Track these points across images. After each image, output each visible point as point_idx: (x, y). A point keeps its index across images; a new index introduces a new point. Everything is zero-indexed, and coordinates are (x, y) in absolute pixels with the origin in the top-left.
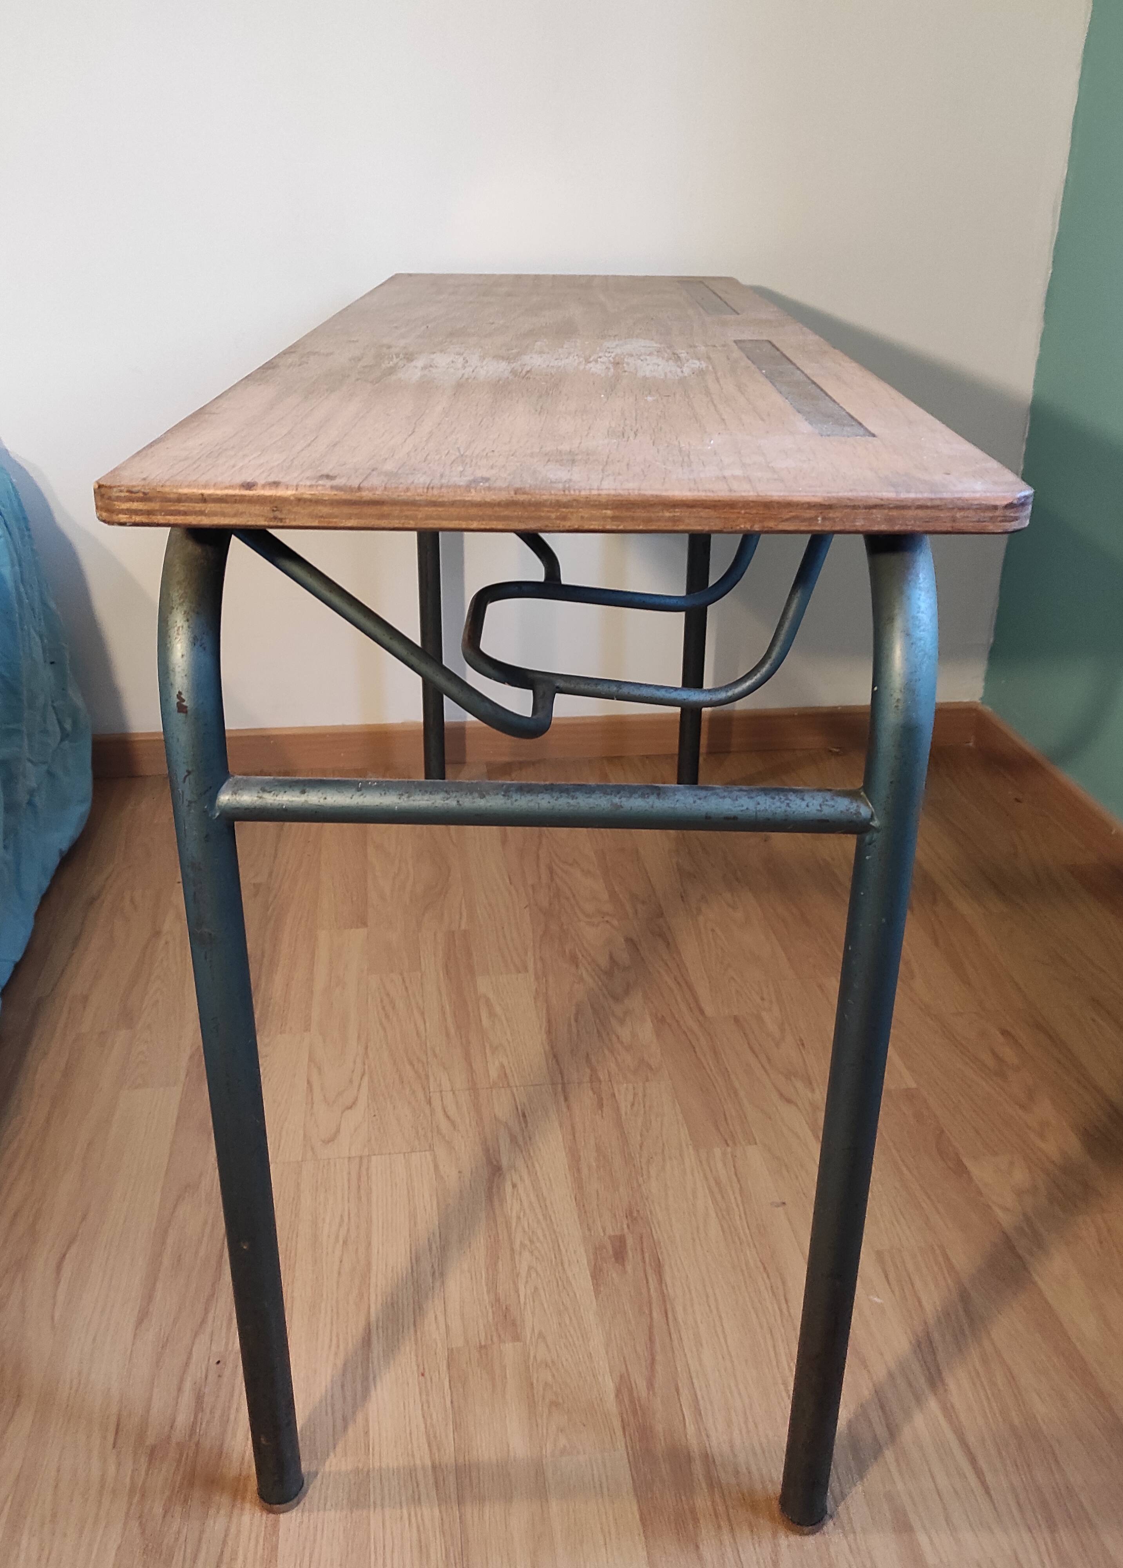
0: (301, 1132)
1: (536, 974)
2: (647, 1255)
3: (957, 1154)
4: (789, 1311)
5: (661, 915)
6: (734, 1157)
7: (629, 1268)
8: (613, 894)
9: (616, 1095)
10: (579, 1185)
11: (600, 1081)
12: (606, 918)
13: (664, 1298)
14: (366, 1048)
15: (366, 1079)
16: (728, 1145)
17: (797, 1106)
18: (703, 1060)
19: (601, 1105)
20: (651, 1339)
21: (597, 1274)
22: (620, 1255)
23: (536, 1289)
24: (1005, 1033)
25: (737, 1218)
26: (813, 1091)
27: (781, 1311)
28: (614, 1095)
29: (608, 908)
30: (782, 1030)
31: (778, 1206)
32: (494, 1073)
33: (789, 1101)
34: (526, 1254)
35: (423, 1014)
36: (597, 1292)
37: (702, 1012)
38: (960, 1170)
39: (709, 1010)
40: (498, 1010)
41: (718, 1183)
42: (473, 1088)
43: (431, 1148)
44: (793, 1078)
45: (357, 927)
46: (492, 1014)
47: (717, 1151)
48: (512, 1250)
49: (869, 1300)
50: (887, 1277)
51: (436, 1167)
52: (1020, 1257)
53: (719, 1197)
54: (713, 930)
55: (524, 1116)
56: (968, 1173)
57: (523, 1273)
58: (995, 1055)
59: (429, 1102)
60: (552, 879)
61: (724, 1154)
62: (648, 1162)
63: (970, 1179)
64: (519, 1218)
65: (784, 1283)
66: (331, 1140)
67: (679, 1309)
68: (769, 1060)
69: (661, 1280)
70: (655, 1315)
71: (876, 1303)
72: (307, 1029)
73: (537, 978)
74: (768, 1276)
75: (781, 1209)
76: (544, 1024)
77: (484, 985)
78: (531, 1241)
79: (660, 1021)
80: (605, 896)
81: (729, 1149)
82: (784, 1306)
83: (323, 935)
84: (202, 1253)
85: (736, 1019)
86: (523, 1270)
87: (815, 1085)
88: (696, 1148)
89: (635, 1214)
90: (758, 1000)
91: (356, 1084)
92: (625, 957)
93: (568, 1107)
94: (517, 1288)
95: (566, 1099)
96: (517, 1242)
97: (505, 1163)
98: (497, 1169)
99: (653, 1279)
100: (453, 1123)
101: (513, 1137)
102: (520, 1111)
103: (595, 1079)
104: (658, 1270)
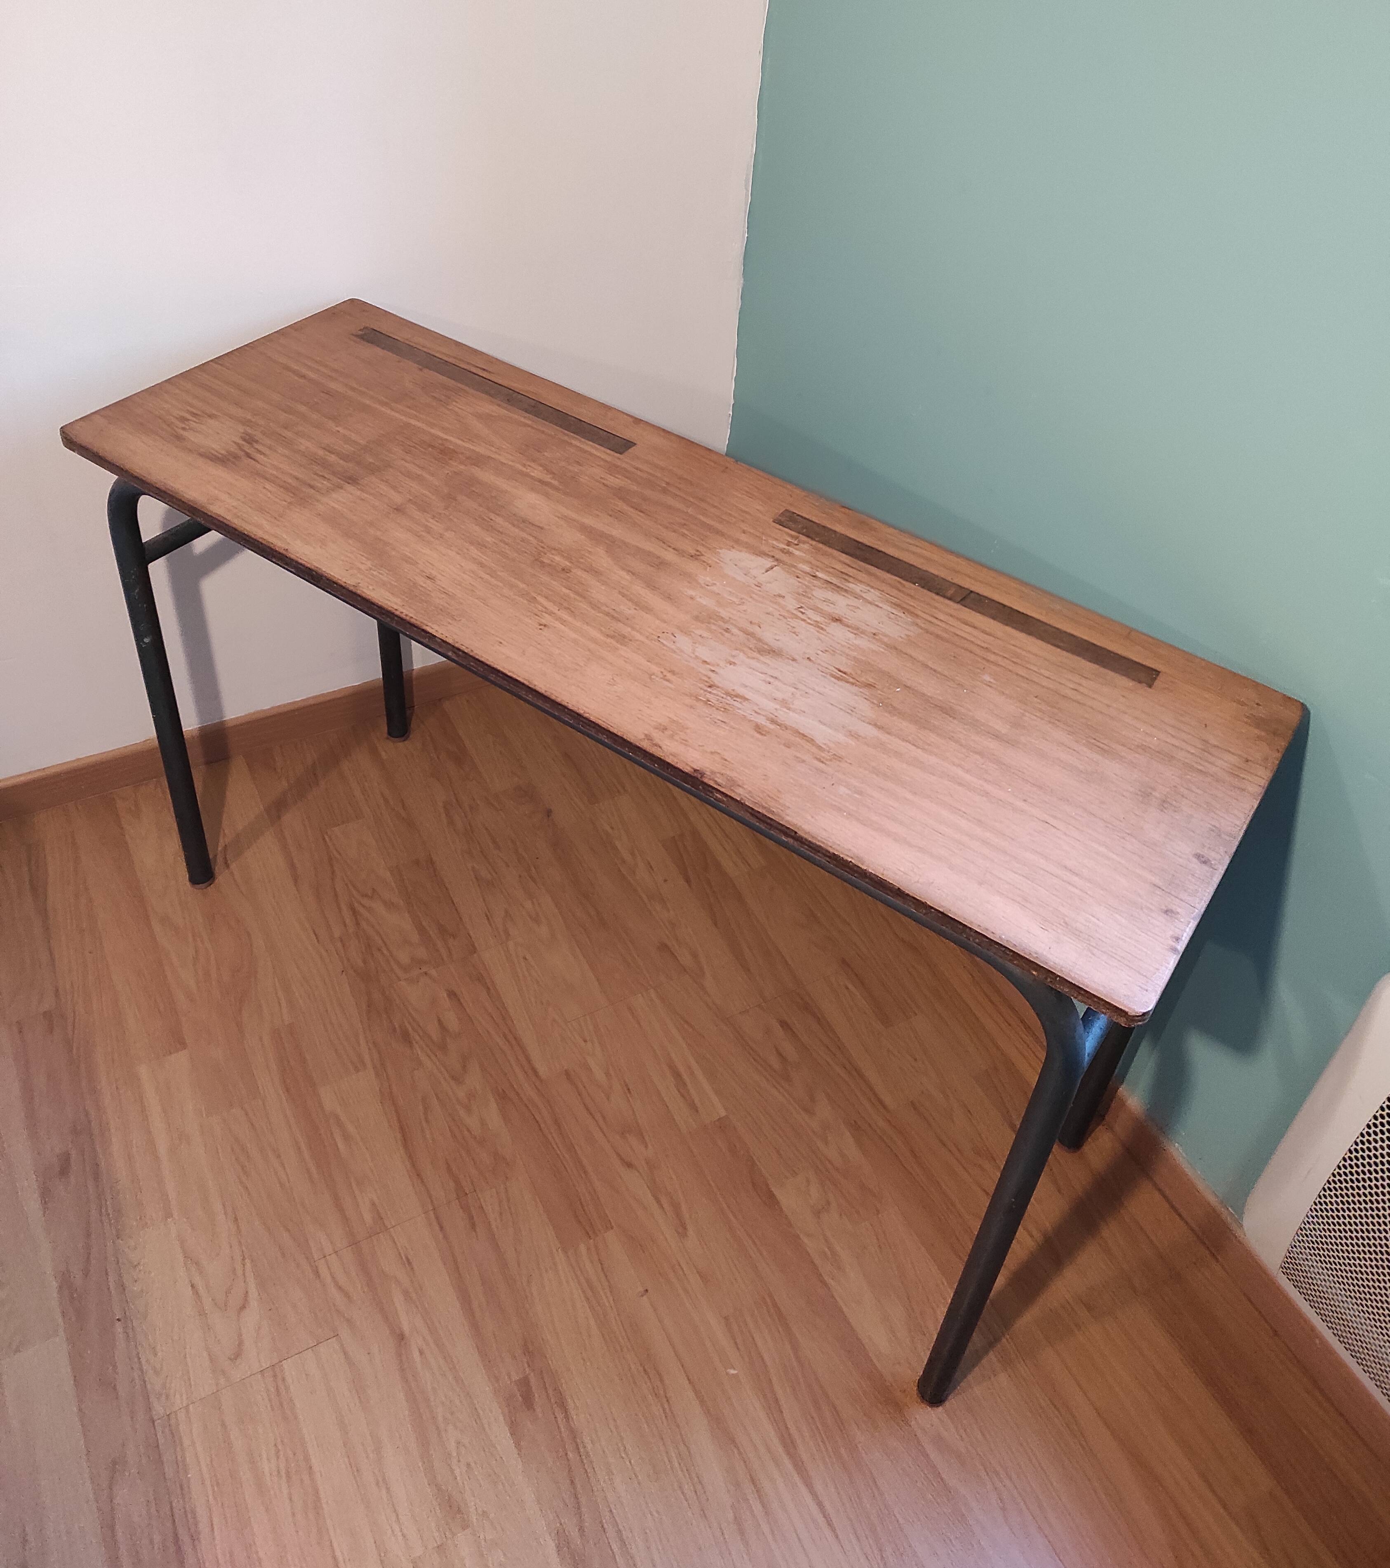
0: (205, 1354)
1: (375, 1068)
2: (550, 1391)
3: (767, 1185)
4: (671, 1410)
5: (473, 950)
6: (596, 1247)
7: (538, 1410)
8: (422, 930)
9: (484, 1207)
10: (476, 1328)
11: (467, 1195)
12: (424, 969)
13: (572, 1433)
14: (236, 1219)
15: (248, 1261)
16: (590, 1238)
17: (636, 1169)
18: (550, 1137)
19: (473, 1226)
20: (572, 1483)
21: (514, 1428)
22: (528, 1401)
23: (468, 1465)
24: (783, 1024)
25: (613, 1321)
26: (646, 1147)
27: (665, 1412)
28: (481, 1209)
29: (422, 953)
30: (607, 1074)
31: (642, 1296)
32: (368, 1217)
33: (629, 1165)
34: (450, 1427)
35: (279, 1156)
36: (518, 1445)
37: (535, 1072)
38: (771, 1201)
39: (542, 1070)
40: (351, 1129)
41: (590, 1286)
42: (354, 1243)
43: (335, 1333)
44: (628, 1135)
45: (177, 1051)
46: (347, 1137)
47: (583, 1248)
48: (438, 1428)
49: (727, 1374)
50: (736, 1345)
51: (346, 1356)
52: (827, 1286)
53: (594, 1302)
54: (525, 958)
55: (409, 1263)
56: (778, 1203)
57: (453, 1449)
59: (317, 1273)
60: (358, 924)
61: (588, 1250)
62: (529, 1282)
63: (781, 1210)
64: (434, 1389)
65: (662, 1381)
66: (237, 1355)
67: (587, 1440)
68: (604, 1118)
69: (567, 1417)
70: (571, 1457)
71: (732, 1376)
72: (168, 1215)
73: (377, 1075)
74: (649, 1378)
75: (645, 1298)
76: (399, 1136)
77: (328, 1098)
78: (452, 1413)
79: (502, 1097)
80: (415, 938)
81: (592, 1243)
82: (666, 1406)
83: (143, 1071)
84: (157, 1538)
85: (567, 1073)
86: (452, 1446)
87: (647, 1138)
88: (565, 1252)
89: (530, 1347)
90: (583, 1044)
91: (239, 1272)
92: (452, 1020)
93: (445, 1237)
94: (452, 1471)
95: (442, 1228)
96: (440, 1418)
97: (406, 1328)
98: (401, 1338)
99: (560, 1417)
100: (347, 1295)
101: (406, 1293)
102: (404, 1258)
103: (461, 1193)
104: (563, 1405)
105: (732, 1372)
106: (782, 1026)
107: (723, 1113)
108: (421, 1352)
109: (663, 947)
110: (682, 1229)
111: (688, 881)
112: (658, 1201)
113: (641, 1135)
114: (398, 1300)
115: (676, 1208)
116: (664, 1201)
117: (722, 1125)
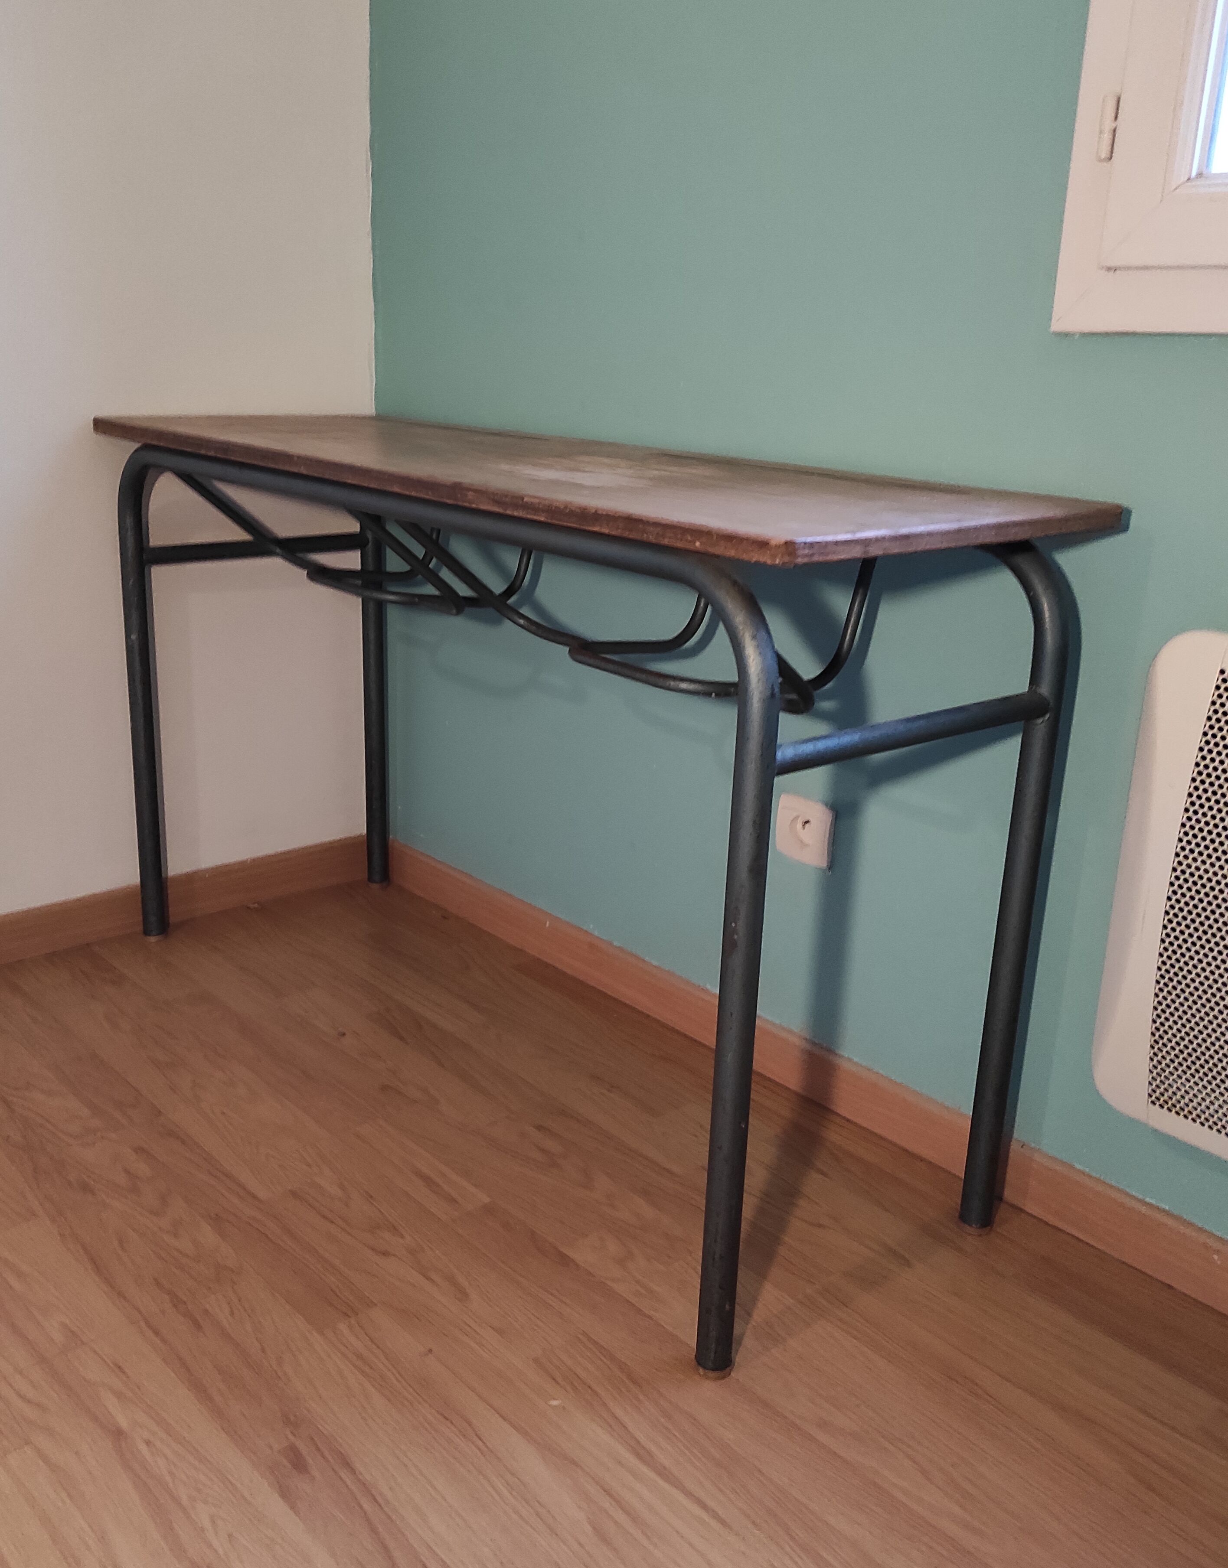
1: (49, 1216)
2: (326, 1453)
3: (554, 1248)
4: (487, 1447)
5: (159, 1113)
6: (360, 1326)
7: (316, 1473)
8: (93, 1107)
9: (209, 1310)
11: (185, 1303)
12: (99, 1135)
13: (365, 1487)
16: (349, 1317)
17: (394, 1255)
18: (281, 1243)
19: (198, 1326)
20: (374, 1531)
21: (285, 1493)
22: (299, 1464)
23: (230, 1536)
24: (539, 1128)
25: (395, 1382)
26: (402, 1237)
27: (479, 1449)
28: (206, 1311)
29: (95, 1123)
30: (342, 1187)
31: (427, 1355)
32: (57, 1336)
33: (385, 1254)
34: (201, 1507)
36: (296, 1510)
37: (254, 1197)
38: (564, 1260)
39: (262, 1194)
40: (25, 1268)
41: (360, 1356)
42: (42, 1360)
43: (27, 1443)
44: (378, 1231)
46: (20, 1275)
47: (343, 1327)
48: (182, 1508)
49: (549, 1405)
50: (554, 1379)
51: (46, 1460)
52: (650, 1318)
53: (367, 1369)
54: (223, 1113)
55: (121, 1369)
56: (573, 1261)
57: (207, 1524)
58: (543, 1151)
61: (350, 1327)
62: (279, 1363)
63: (577, 1265)
64: (171, 1473)
65: (469, 1423)
67: (385, 1490)
68: (346, 1222)
69: (353, 1471)
70: (366, 1506)
71: (556, 1406)
73: (53, 1220)
74: (452, 1423)
75: (430, 1356)
76: (88, 1265)
78: (199, 1491)
79: (217, 1221)
80: (84, 1111)
81: (353, 1321)
82: (480, 1443)
85: (294, 1194)
87: (402, 1231)
88: (321, 1333)
89: (292, 1418)
90: (307, 1168)
92: (143, 1168)
93: (164, 1341)
94: (210, 1546)
95: (157, 1333)
96: (185, 1500)
97: (123, 1422)
98: (118, 1434)
99: (344, 1474)
100: (39, 1405)
101: (119, 1395)
102: (111, 1365)
103: (177, 1302)
104: (347, 1464)
105: (554, 1403)
106: (539, 1130)
107: (486, 1200)
108: (148, 1443)
109: (384, 1088)
110: (462, 1295)
111: (401, 1038)
112: (429, 1278)
113: (394, 1230)
114: (111, 1404)
115: (451, 1280)
116: (434, 1276)
117: (489, 1210)
